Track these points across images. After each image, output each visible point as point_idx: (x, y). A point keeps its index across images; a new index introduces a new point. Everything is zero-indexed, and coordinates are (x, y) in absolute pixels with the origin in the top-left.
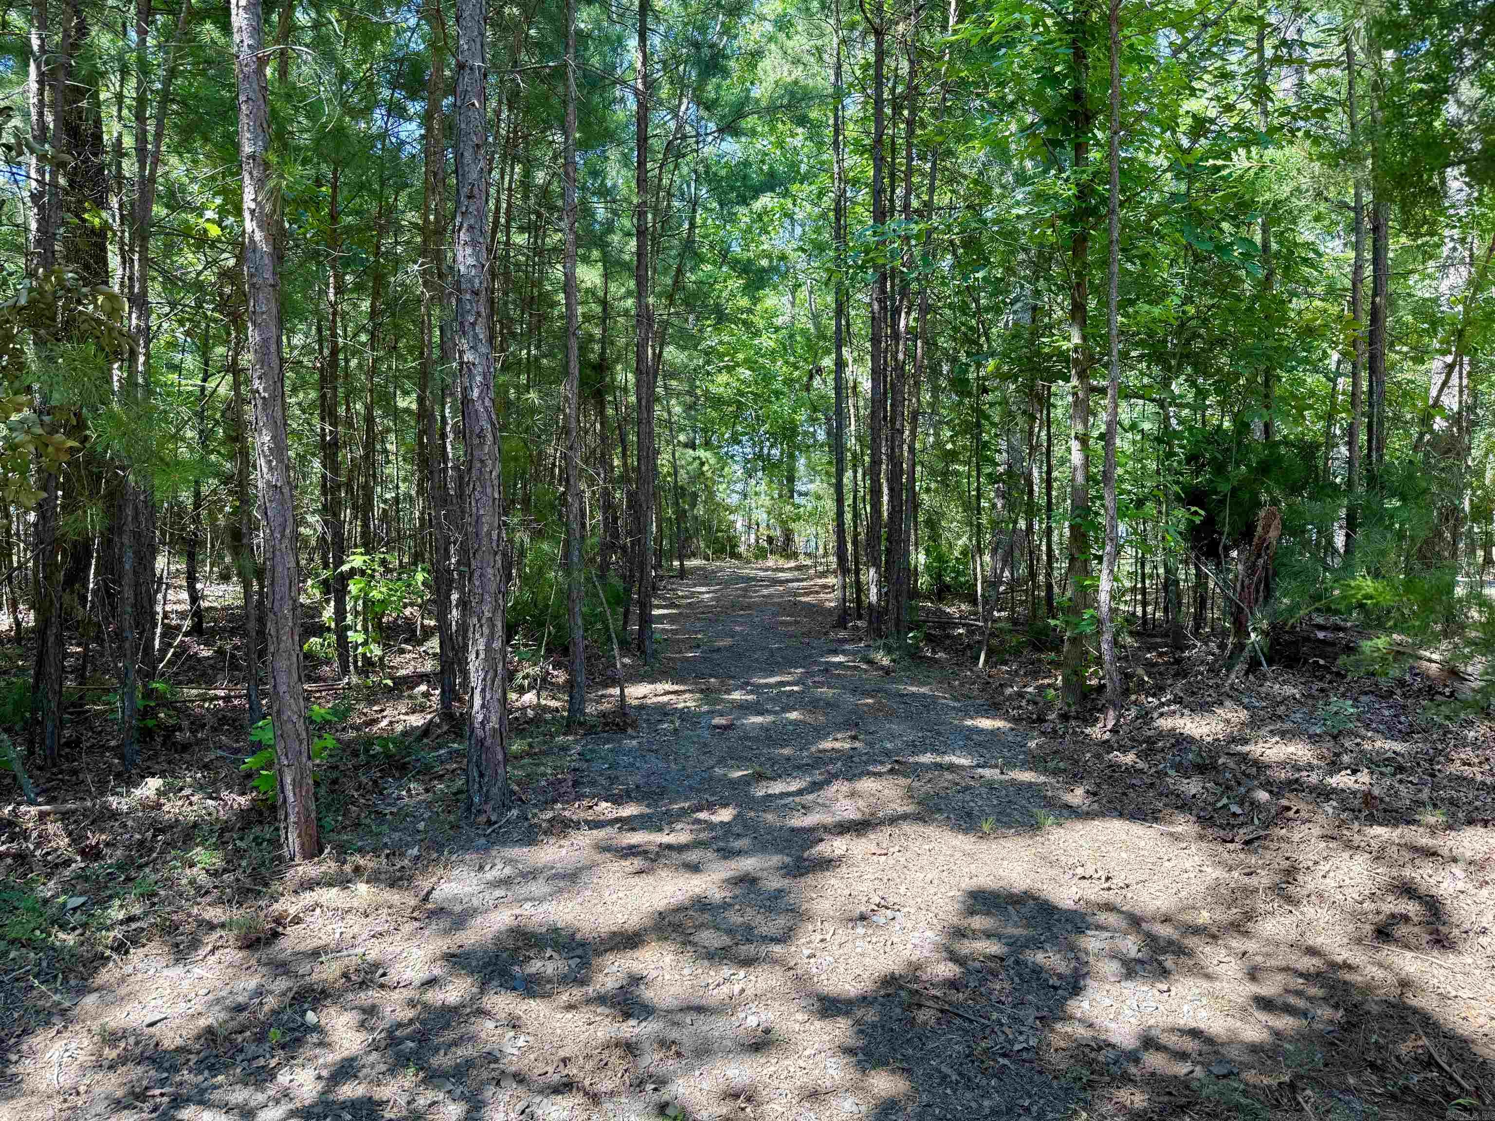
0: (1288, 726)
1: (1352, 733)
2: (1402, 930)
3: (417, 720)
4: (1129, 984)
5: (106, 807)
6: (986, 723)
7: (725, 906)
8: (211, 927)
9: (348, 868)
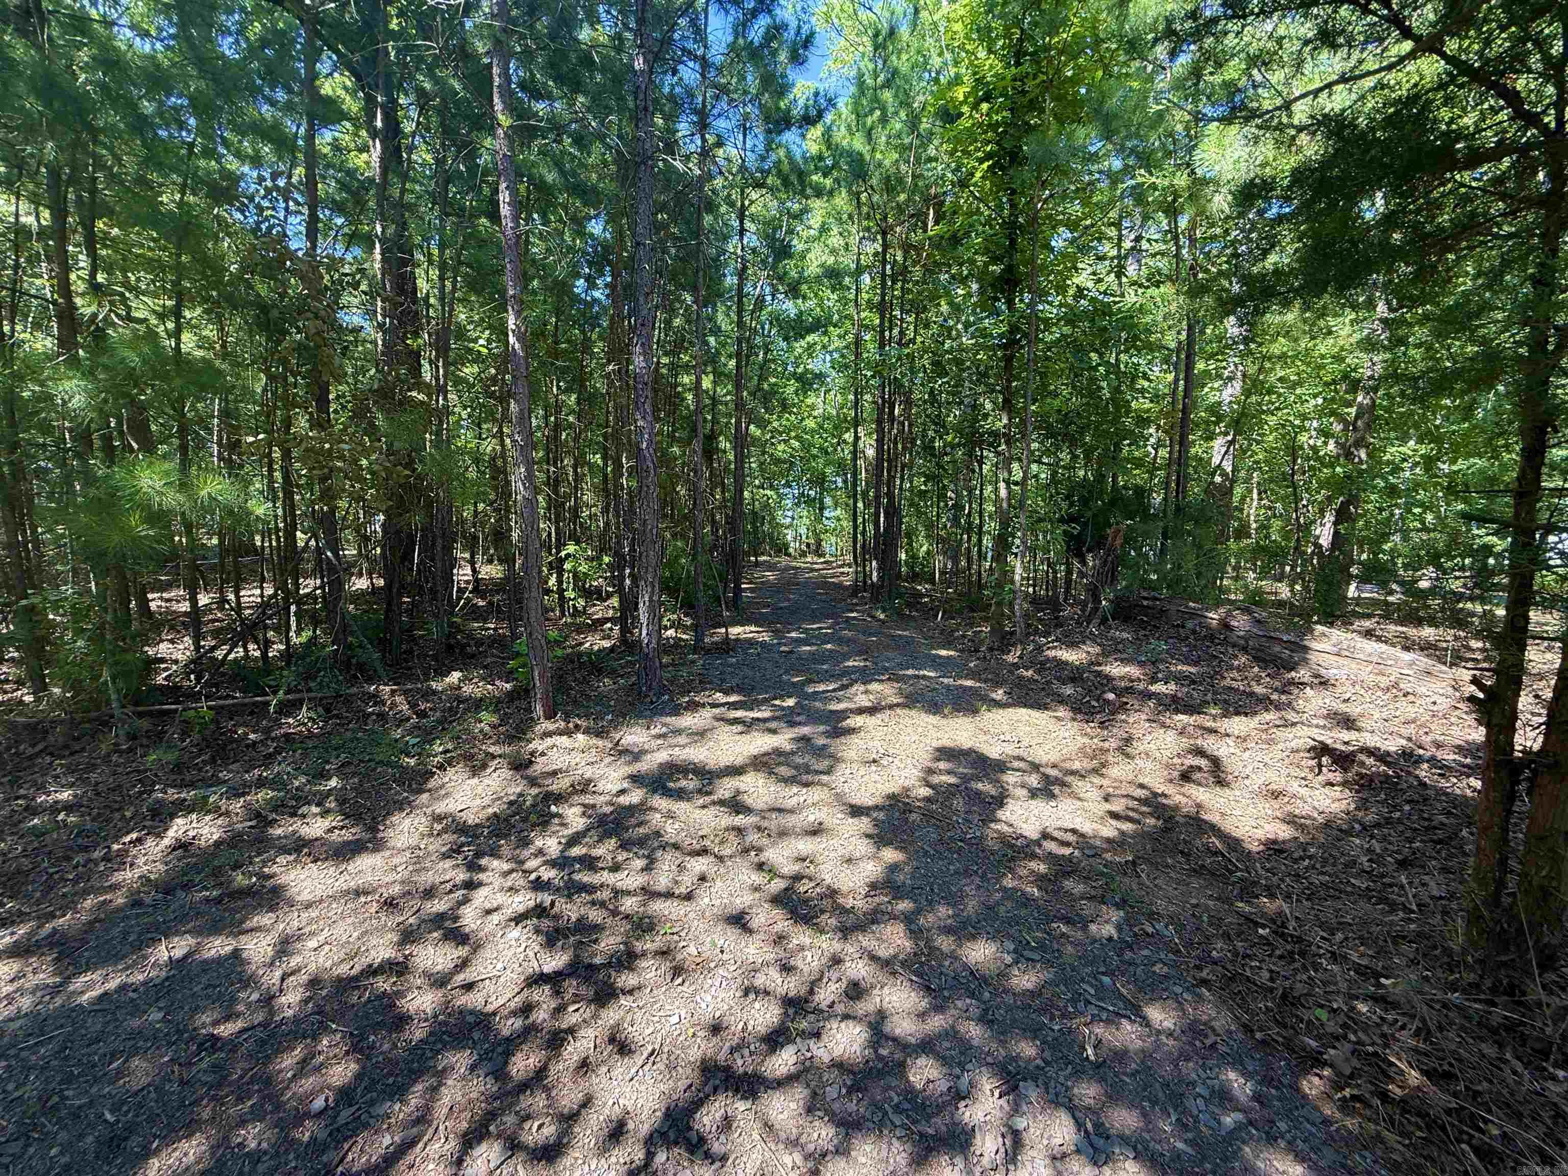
0: (1124, 656)
1: (1163, 661)
2: (1197, 776)
3: (607, 644)
4: (1033, 802)
5: (430, 687)
6: (943, 653)
7: (793, 753)
8: (494, 757)
9: (571, 725)
